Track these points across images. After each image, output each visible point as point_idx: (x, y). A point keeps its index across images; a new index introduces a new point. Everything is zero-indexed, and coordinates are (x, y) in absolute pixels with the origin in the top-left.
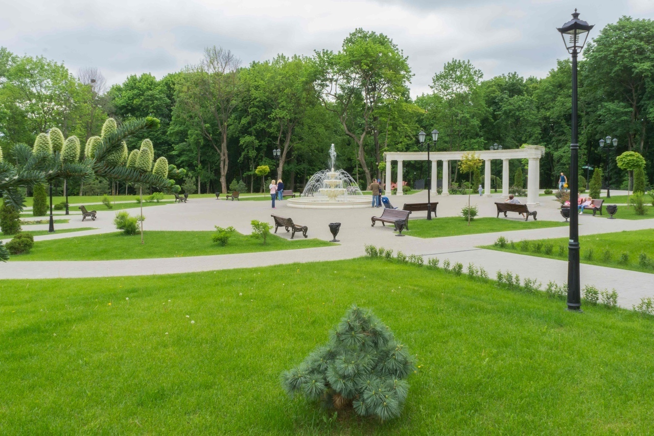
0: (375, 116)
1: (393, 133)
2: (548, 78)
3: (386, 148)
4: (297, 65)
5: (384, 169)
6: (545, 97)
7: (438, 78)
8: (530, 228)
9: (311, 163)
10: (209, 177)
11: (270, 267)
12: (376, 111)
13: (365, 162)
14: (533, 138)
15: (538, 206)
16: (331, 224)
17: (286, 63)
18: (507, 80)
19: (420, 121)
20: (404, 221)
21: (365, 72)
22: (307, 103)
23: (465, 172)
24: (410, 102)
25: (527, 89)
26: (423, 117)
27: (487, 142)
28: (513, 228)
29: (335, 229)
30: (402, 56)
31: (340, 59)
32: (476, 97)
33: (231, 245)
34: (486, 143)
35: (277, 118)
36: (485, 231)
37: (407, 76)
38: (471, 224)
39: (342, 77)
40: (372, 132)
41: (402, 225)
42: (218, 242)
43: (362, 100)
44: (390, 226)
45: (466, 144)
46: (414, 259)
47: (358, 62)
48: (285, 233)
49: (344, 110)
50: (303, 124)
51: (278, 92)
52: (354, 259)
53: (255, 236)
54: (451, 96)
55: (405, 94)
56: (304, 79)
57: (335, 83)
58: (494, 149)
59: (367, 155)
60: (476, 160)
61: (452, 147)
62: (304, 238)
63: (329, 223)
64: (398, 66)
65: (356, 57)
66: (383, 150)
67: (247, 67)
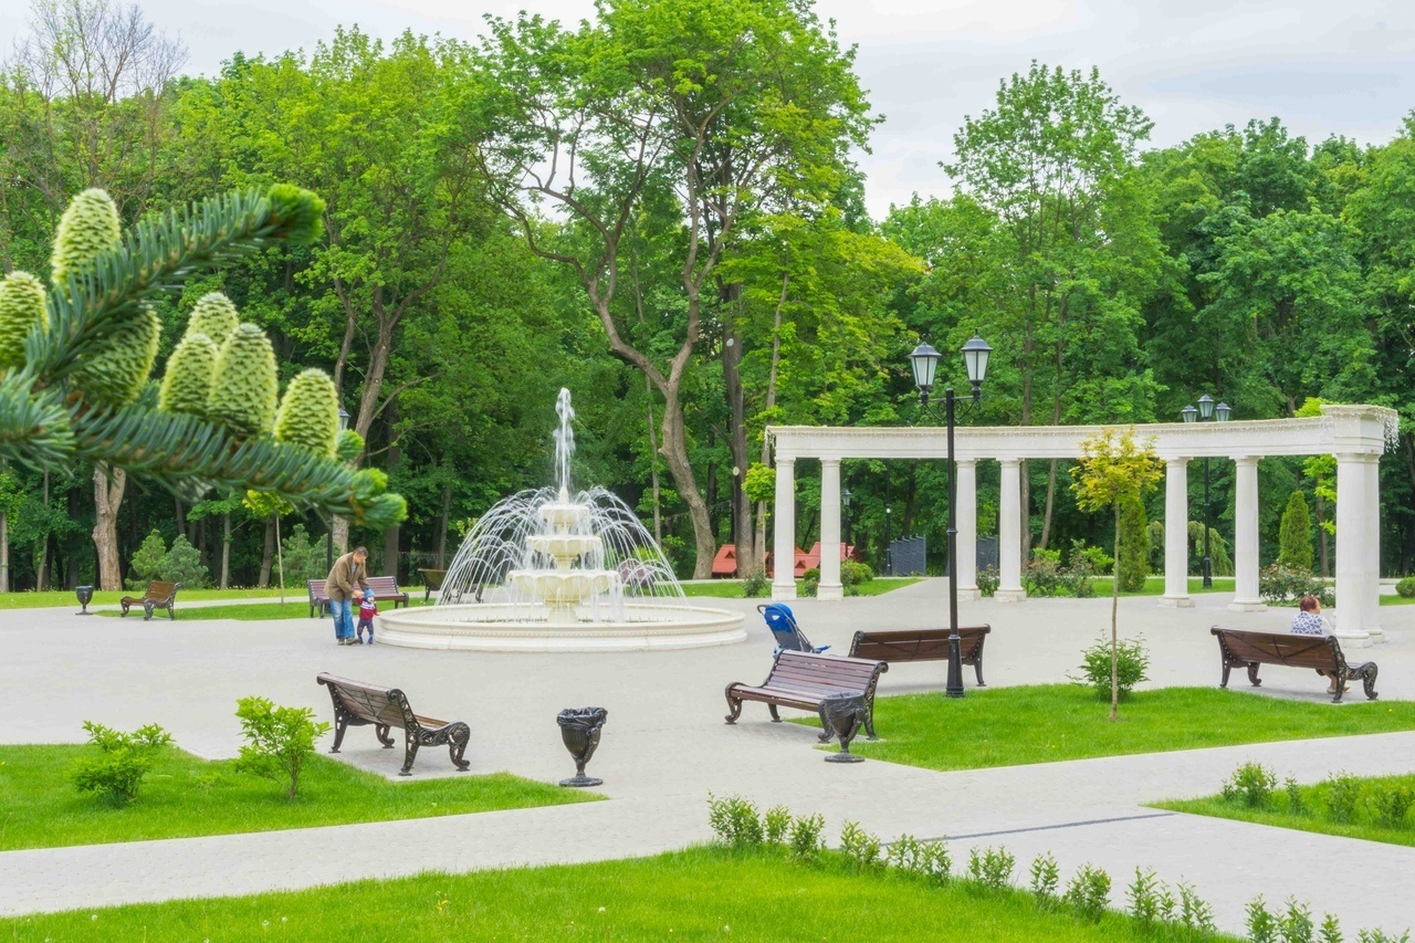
0: (727, 281)
1: (801, 352)
2: (1399, 142)
3: (773, 409)
4: (415, 68)
5: (767, 493)
6: (1390, 217)
7: (976, 136)
8: (1352, 730)
9: (466, 464)
10: (45, 523)
11: (324, 890)
12: (731, 263)
13: (686, 464)
14: (1344, 376)
15: (1377, 640)
16: (567, 712)
17: (368, 64)
18: (1244, 148)
19: (903, 305)
20: (858, 701)
21: (687, 105)
22: (454, 227)
23: (1096, 505)
24: (865, 227)
25: (1320, 185)
26: (918, 289)
27: (1166, 387)
28: (1285, 729)
29: (581, 733)
30: (834, 47)
31: (587, 53)
32: (1124, 214)
33: (152, 802)
34: (1164, 393)
35: (331, 284)
36: (1178, 742)
37: (852, 122)
38: (1122, 714)
39: (594, 122)
40: (712, 346)
41: (853, 716)
42: (99, 789)
43: (677, 216)
44: (799, 721)
45: (1087, 397)
46: (910, 854)
47: (661, 66)
48: (377, 754)
49: (602, 258)
50: (434, 311)
51: (335, 180)
52: (666, 858)
53: (253, 766)
54: (1028, 210)
55: (846, 196)
56: (443, 128)
57: (568, 146)
58: (1199, 419)
59: (693, 435)
60: (1140, 459)
61: (1030, 409)
62: (452, 773)
63: (558, 711)
64: (818, 83)
65: (652, 46)
66: (761, 415)
67: (208, 77)
